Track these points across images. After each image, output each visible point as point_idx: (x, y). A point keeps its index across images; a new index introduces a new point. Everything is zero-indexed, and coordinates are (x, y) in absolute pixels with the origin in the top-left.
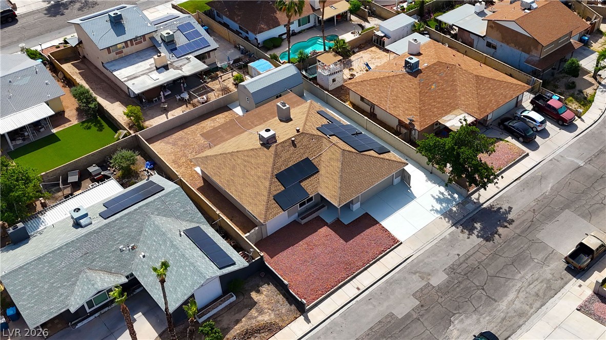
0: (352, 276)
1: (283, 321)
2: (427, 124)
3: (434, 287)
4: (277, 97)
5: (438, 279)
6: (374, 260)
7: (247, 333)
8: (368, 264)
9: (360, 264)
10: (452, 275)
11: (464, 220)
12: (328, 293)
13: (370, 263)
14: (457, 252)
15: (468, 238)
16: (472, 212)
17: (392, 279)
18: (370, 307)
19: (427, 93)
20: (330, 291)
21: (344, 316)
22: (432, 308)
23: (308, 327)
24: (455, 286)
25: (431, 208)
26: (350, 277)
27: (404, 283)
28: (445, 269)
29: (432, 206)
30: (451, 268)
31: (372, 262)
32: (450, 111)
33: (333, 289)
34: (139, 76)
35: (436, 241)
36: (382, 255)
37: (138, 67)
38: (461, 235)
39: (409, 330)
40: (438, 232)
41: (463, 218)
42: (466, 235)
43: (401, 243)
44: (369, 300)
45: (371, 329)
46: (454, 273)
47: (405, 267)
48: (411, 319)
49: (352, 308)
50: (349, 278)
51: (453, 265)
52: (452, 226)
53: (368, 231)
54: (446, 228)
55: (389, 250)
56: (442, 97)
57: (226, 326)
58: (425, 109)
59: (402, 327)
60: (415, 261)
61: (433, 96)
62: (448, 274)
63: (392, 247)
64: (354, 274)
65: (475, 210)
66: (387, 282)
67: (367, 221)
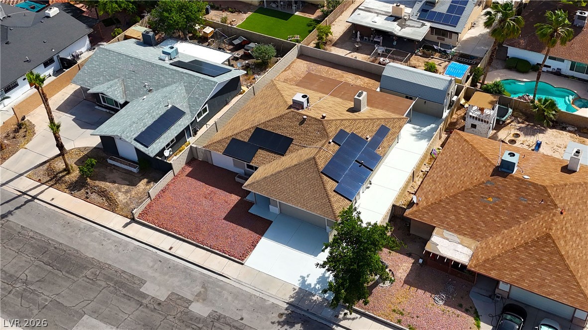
0: (184, 238)
1: (122, 209)
2: (420, 219)
3: (187, 308)
4: (407, 97)
5: (199, 309)
6: (209, 248)
7: (103, 192)
8: (202, 246)
9: (201, 239)
10: (209, 320)
11: (303, 313)
12: (158, 228)
13: (205, 247)
14: (245, 316)
15: (273, 323)
16: (319, 317)
17: (192, 271)
18: (151, 264)
19: (473, 197)
20: (160, 228)
21: (137, 249)
22: (159, 313)
23: (118, 228)
24: (193, 326)
25: (305, 275)
26: (182, 237)
27: (188, 281)
28: (216, 312)
29: (308, 276)
30: (219, 316)
31: (206, 247)
32: (466, 234)
33: (163, 230)
34: (373, 12)
35: (257, 294)
36: (218, 252)
37: (386, 6)
38: (276, 315)
39: (126, 301)
40: (273, 292)
41: (305, 311)
42: (277, 319)
43: (242, 264)
44: (160, 261)
45: (124, 272)
46: (212, 321)
47: (211, 277)
48: (140, 299)
49: (146, 251)
50: (180, 236)
51: (225, 317)
52: (287, 303)
53: (245, 231)
54: (282, 298)
55: (227, 256)
56: (481, 216)
57: (106, 177)
58: (444, 207)
59: (129, 294)
60: (221, 283)
61: (473, 205)
62: (209, 316)
63: (232, 258)
64: (186, 239)
65: (325, 320)
66: (186, 268)
67: (260, 227)
